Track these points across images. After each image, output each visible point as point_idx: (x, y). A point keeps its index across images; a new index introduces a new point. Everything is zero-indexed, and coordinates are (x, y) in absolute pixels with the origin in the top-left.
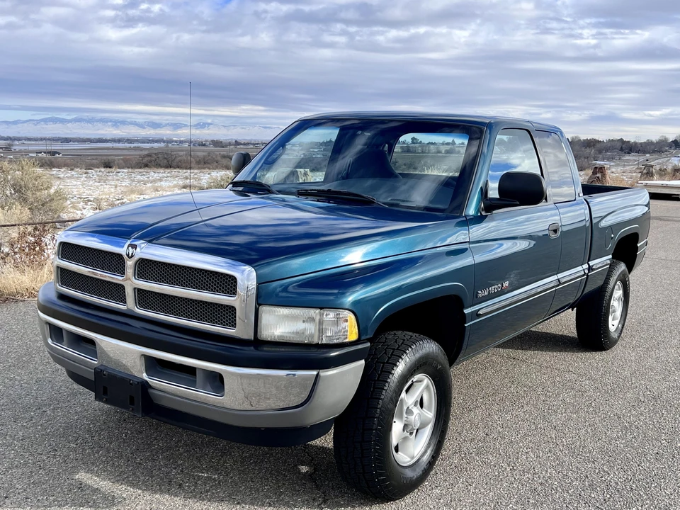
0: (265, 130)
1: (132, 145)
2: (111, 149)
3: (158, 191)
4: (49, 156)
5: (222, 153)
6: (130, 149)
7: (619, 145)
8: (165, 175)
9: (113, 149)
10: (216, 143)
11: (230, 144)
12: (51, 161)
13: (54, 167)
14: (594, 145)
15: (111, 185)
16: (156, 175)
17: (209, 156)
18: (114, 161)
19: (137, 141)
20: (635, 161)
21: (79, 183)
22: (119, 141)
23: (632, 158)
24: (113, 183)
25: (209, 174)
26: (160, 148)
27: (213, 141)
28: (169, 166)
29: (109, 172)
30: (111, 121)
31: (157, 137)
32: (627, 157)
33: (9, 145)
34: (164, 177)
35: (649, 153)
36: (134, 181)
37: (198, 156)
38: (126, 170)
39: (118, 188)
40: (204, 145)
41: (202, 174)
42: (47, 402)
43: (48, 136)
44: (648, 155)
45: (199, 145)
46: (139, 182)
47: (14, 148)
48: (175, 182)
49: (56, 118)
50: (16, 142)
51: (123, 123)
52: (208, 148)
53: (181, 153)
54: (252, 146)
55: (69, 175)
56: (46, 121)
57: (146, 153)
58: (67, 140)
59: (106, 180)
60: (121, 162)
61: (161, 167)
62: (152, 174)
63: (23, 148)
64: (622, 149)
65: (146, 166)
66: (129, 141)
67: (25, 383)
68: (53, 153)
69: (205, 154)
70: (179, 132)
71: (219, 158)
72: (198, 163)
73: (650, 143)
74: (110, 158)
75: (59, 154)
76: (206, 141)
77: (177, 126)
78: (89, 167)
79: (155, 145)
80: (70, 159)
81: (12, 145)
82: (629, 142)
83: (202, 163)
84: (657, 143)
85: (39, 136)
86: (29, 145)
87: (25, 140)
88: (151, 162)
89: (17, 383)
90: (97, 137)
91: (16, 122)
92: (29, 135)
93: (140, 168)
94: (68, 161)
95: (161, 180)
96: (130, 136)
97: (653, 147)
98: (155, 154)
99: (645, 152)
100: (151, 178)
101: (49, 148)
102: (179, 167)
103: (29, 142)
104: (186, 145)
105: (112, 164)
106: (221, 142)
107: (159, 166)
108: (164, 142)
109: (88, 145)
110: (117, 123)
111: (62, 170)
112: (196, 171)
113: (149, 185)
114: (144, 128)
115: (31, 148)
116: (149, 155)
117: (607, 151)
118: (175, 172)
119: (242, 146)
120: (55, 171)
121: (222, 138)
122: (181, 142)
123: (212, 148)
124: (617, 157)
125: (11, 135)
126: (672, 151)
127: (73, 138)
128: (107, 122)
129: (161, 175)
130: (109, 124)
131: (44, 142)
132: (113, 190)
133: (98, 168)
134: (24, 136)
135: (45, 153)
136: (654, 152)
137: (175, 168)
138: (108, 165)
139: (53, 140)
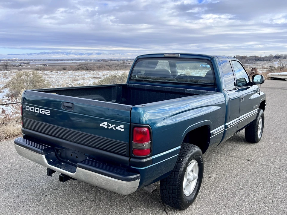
0: (121, 55)
1: (73, 62)
2: (65, 63)
3: (84, 79)
4: (43, 66)
5: (106, 64)
6: (72, 63)
7: (254, 58)
8: (86, 73)
9: (66, 63)
10: (104, 60)
11: (109, 60)
12: (44, 68)
13: (45, 70)
14: (245, 58)
15: (66, 77)
16: (83, 73)
17: (101, 65)
18: (67, 67)
19: (75, 60)
20: (260, 64)
21: (55, 77)
22: (68, 60)
23: (259, 63)
24: (67, 76)
25: (102, 72)
26: (83, 62)
27: (102, 60)
28: (87, 69)
29: (65, 72)
30: (65, 53)
31: (82, 58)
32: (257, 62)
33: (29, 62)
34: (85, 74)
35: (266, 61)
36: (74, 75)
37: (97, 65)
38: (71, 71)
39: (69, 78)
40: (99, 61)
41: (99, 72)
42: (47, 190)
43: (42, 59)
44: (265, 62)
45: (97, 61)
46: (76, 76)
47: (31, 63)
48: (90, 76)
49: (46, 52)
50: (31, 61)
51: (70, 53)
52: (101, 62)
53: (91, 64)
54: (117, 61)
55: (51, 73)
56: (41, 53)
57: (79, 64)
58: (49, 60)
59: (64, 75)
60: (69, 68)
61: (84, 70)
62: (81, 72)
63: (34, 63)
64: (255, 60)
65: (79, 69)
66: (72, 60)
67: (37, 178)
68: (45, 65)
69: (100, 64)
70: (90, 56)
71: (105, 66)
72: (98, 68)
73: (266, 57)
74: (65, 66)
75: (47, 65)
76: (100, 60)
77: (89, 54)
78: (58, 70)
79: (82, 61)
80: (51, 67)
81: (30, 62)
82: (258, 57)
83: (99, 68)
84: (269, 57)
85: (40, 59)
86: (36, 62)
87: (34, 60)
88: (80, 68)
89: (34, 179)
90: (60, 59)
91: (31, 54)
92: (36, 59)
93: (77, 70)
94: (50, 68)
95: (84, 75)
96: (72, 58)
97: (267, 59)
98: (82, 65)
99: (264, 61)
100: (81, 74)
101: (43, 63)
102: (90, 70)
103: (36, 61)
104: (93, 61)
105: (66, 69)
106: (105, 60)
107: (83, 69)
108: (85, 60)
109: (57, 62)
110: (67, 54)
111: (48, 72)
112: (97, 71)
113: (80, 77)
114: (77, 55)
115: (37, 63)
116: (79, 65)
117: (249, 60)
118: (89, 71)
119: (113, 61)
120: (45, 72)
121: (106, 58)
122: (91, 60)
123: (102, 62)
124: (254, 63)
125: (29, 59)
126: (274, 60)
127: (52, 60)
128: (64, 53)
129: (84, 73)
130: (65, 54)
131: (41, 61)
132: (67, 79)
133: (61, 70)
134: (34, 59)
135: (42, 65)
136: (267, 60)
137: (89, 70)
138: (64, 69)
139: (45, 60)
